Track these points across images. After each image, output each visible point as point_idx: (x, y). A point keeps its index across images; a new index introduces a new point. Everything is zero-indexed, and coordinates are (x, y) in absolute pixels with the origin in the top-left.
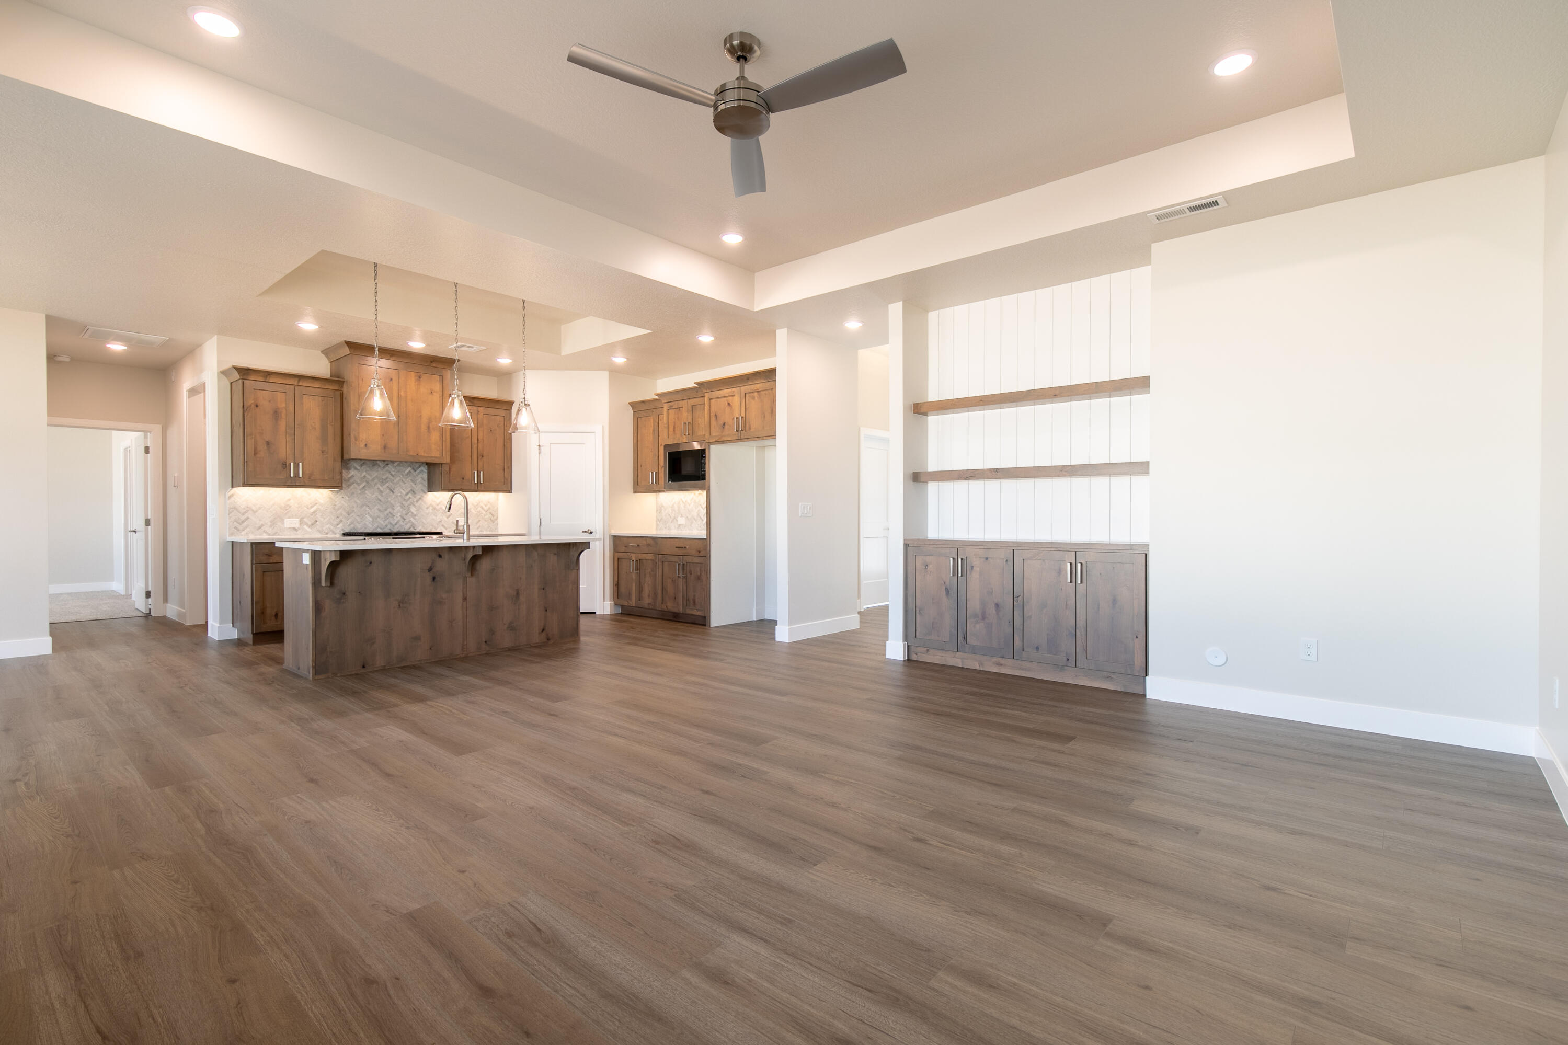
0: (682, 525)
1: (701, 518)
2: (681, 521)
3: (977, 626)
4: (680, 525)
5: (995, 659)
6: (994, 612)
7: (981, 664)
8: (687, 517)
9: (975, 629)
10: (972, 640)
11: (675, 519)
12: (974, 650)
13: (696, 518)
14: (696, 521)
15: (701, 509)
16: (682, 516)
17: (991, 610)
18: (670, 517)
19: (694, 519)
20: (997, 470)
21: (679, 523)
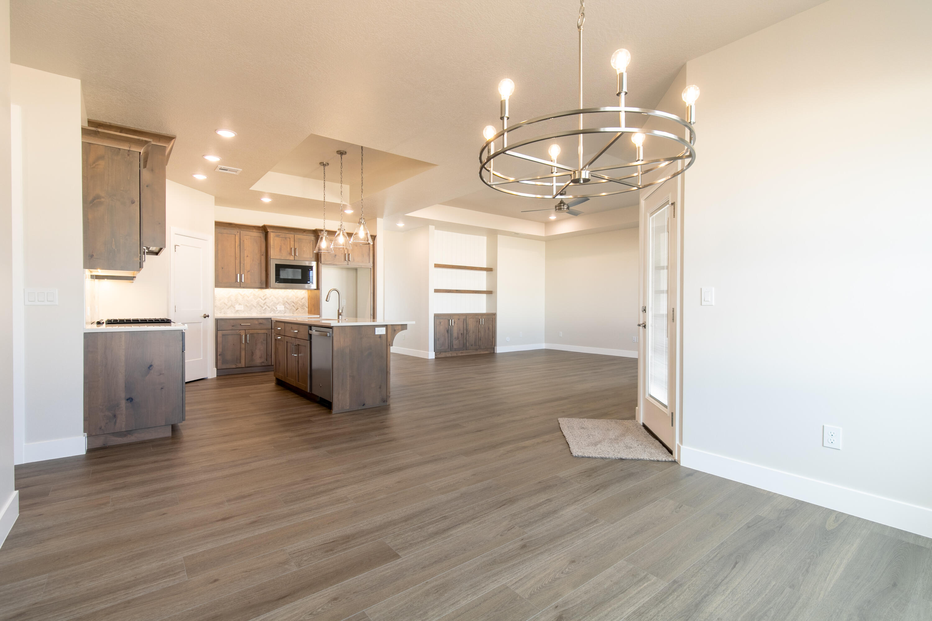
0: (241, 310)
1: (260, 306)
2: (238, 307)
3: (456, 341)
4: (237, 311)
5: (461, 352)
6: (461, 336)
7: (457, 354)
8: (246, 305)
9: (455, 342)
10: (455, 347)
11: (233, 306)
12: (456, 350)
13: (255, 305)
14: (255, 307)
15: (260, 299)
16: (240, 304)
17: (460, 336)
18: (227, 305)
19: (254, 306)
20: (457, 290)
21: (237, 309)
